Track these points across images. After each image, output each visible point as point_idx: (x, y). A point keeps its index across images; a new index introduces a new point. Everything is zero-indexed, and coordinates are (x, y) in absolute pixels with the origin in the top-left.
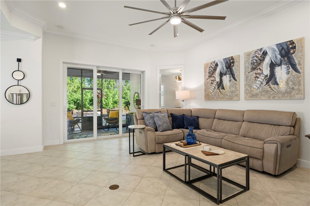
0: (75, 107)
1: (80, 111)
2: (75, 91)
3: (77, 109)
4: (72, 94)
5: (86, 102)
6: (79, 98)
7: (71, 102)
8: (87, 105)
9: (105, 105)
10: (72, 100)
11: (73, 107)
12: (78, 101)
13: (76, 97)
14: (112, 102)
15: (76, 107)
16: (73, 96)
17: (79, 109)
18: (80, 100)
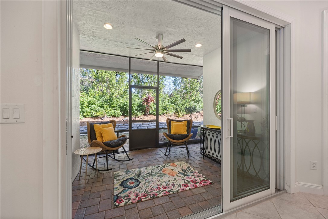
0: (121, 113)
1: (127, 118)
2: (121, 94)
3: (123, 115)
4: (118, 98)
5: (134, 107)
6: (125, 103)
7: (117, 107)
8: (135, 111)
9: (154, 111)
10: (118, 106)
11: (119, 114)
12: (125, 107)
13: (122, 101)
14: (162, 108)
15: (123, 114)
16: (119, 100)
17: (126, 116)
18: (126, 105)
